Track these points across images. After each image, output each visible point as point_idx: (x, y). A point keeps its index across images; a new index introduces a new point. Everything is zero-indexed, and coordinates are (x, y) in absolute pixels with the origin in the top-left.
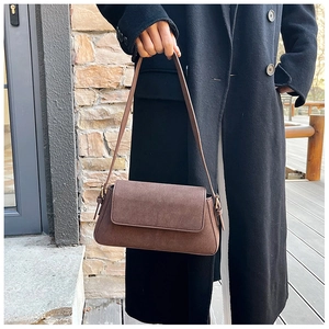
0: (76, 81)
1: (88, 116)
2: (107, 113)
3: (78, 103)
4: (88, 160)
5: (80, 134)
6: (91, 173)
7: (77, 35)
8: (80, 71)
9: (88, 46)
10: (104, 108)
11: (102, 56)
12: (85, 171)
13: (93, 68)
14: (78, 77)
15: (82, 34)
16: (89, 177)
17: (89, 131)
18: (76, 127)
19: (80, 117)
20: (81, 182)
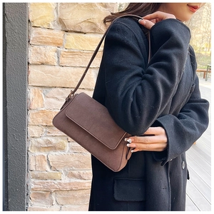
0: (30, 120)
1: (37, 144)
2: (50, 143)
3: (30, 135)
4: (36, 173)
5: (30, 155)
6: (37, 181)
7: (32, 89)
8: (33, 114)
9: (40, 96)
10: (49, 138)
11: (50, 103)
12: (33, 180)
13: (43, 112)
14: (31, 118)
15: (36, 88)
16: (35, 184)
17: (37, 153)
18: (28, 151)
19: (31, 145)
20: (29, 188)
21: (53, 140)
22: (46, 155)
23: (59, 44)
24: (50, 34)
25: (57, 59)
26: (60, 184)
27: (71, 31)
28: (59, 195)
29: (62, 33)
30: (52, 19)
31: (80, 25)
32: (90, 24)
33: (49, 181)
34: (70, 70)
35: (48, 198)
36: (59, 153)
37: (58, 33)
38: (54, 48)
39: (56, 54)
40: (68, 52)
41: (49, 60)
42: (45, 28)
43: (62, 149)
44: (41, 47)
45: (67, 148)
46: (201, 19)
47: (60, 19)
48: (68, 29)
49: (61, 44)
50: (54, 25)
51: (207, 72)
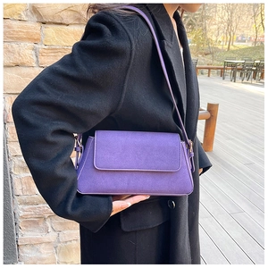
0: (9, 136)
1: (21, 164)
3: (11, 154)
4: (24, 198)
5: (15, 178)
6: (26, 207)
7: (7, 98)
8: (12, 128)
12: (20, 207)
14: (10, 132)
16: (24, 211)
17: (22, 175)
18: (11, 173)
19: (14, 165)
20: (17, 216)
23: (35, 40)
24: (23, 27)
25: (35, 58)
27: (50, 23)
28: (54, 221)
29: (38, 26)
30: (24, 8)
31: (61, 14)
32: (72, 13)
33: (41, 205)
35: (41, 225)
37: (32, 26)
38: (30, 45)
39: (33, 52)
40: (48, 49)
41: (25, 61)
42: (15, 20)
44: (13, 44)
47: (34, 7)
48: (45, 20)
49: (38, 39)
50: (27, 15)
51: (224, 69)
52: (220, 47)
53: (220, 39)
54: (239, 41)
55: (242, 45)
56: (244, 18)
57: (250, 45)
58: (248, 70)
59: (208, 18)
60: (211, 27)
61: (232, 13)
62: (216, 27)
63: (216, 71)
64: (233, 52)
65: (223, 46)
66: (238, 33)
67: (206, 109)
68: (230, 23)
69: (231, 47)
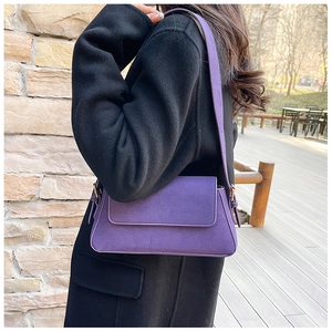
21: (23, 226)
22: (10, 251)
23: (23, 58)
25: (21, 84)
26: (38, 298)
27: (45, 35)
28: (37, 317)
29: (28, 38)
30: (9, 12)
31: (62, 24)
32: (78, 23)
33: (18, 294)
34: (46, 103)
36: (33, 247)
37: (20, 38)
38: (16, 64)
39: (19, 75)
40: (41, 72)
43: (38, 240)
45: (48, 239)
46: (274, 39)
47: (23, 11)
48: (38, 30)
49: (27, 57)
50: (13, 23)
51: (282, 118)
52: (277, 91)
53: (278, 79)
54: (302, 84)
55: (306, 90)
56: (310, 55)
57: (317, 90)
58: (314, 121)
59: (264, 52)
60: (267, 64)
61: (294, 48)
62: (273, 64)
63: (271, 121)
64: (294, 97)
65: (281, 89)
66: (302, 74)
67: (257, 170)
68: (291, 60)
69: (292, 91)
